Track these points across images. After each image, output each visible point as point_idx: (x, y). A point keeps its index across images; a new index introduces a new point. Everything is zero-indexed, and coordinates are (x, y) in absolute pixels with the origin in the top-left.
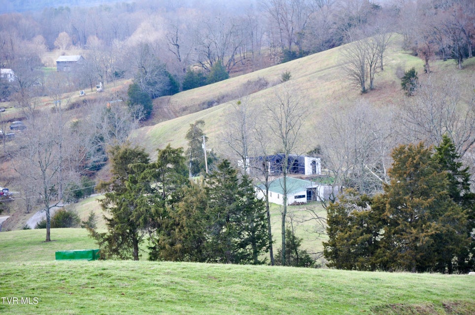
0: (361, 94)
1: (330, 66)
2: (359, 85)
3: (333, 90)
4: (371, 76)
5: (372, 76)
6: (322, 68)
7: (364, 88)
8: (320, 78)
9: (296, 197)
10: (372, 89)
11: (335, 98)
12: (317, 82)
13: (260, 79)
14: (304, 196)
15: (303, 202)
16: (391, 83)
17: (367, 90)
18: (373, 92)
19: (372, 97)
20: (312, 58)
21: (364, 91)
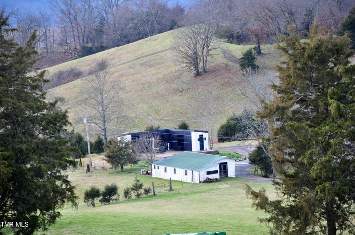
0: (196, 77)
1: (146, 54)
2: (192, 68)
3: (162, 74)
4: (203, 59)
5: (205, 58)
6: (140, 56)
7: (198, 71)
8: (142, 64)
9: (209, 173)
10: (205, 72)
11: (167, 81)
12: (140, 68)
13: (72, 69)
14: (216, 172)
15: (216, 179)
16: (224, 65)
17: (201, 73)
18: (207, 74)
19: (207, 80)
20: (120, 50)
21: (198, 74)
